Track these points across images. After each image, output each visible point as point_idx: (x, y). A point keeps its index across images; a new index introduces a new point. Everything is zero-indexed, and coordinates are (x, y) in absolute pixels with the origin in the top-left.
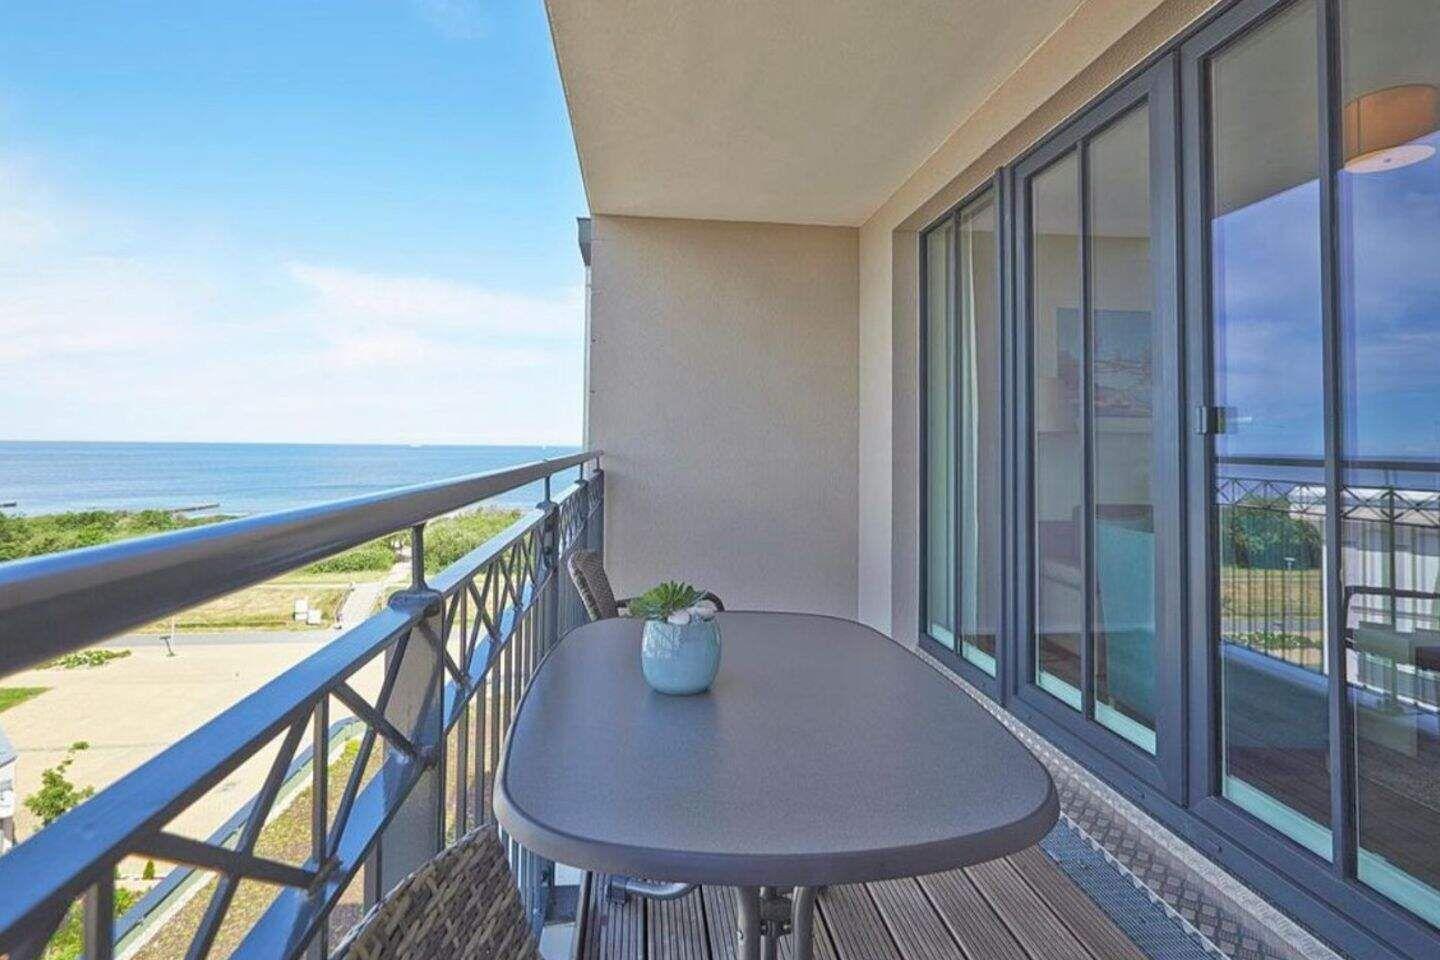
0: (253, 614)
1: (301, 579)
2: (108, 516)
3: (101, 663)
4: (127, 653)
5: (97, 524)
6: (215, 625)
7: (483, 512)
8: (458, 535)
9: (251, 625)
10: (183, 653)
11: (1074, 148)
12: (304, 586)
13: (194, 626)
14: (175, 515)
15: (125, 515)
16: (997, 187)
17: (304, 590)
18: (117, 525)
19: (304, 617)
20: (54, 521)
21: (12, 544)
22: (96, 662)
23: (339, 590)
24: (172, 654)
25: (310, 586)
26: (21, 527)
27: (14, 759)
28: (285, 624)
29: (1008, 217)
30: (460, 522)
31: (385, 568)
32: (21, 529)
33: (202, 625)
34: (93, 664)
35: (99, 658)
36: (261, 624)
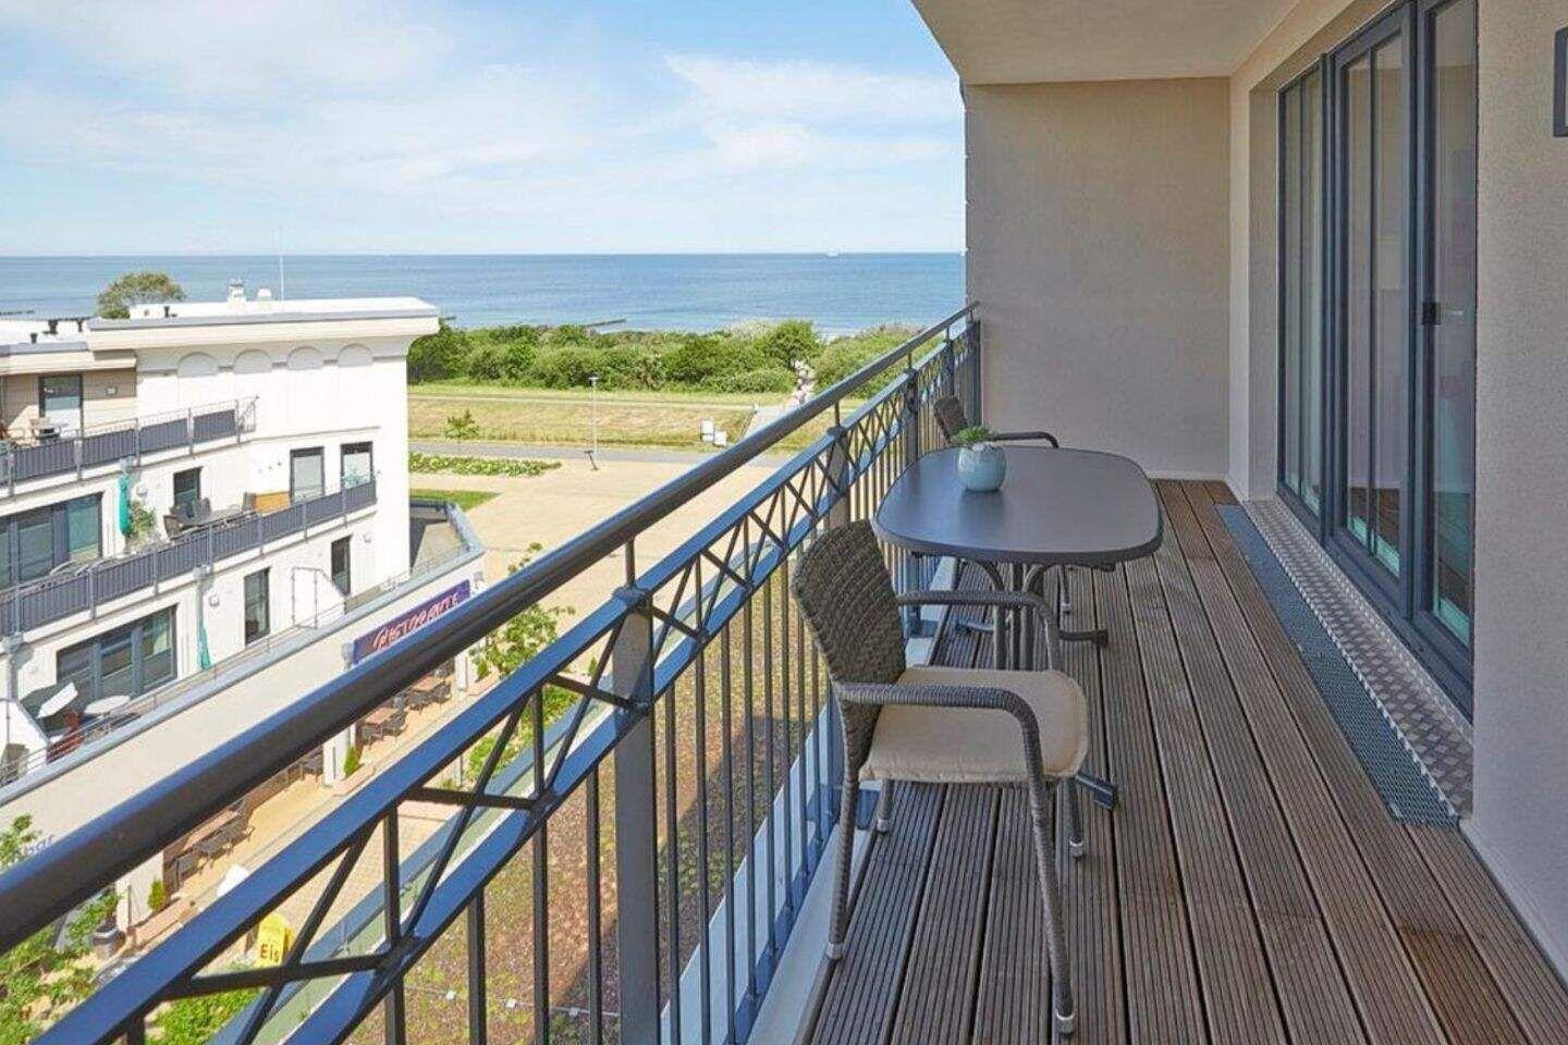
0: (664, 434)
1: (705, 399)
2: (533, 330)
3: (538, 473)
4: (558, 465)
5: (525, 338)
6: (631, 442)
7: (885, 332)
8: (860, 356)
9: (664, 444)
10: (606, 467)
11: (1363, 55)
12: (708, 406)
13: (612, 441)
14: (589, 330)
15: (546, 329)
16: (1320, 73)
17: (709, 410)
18: (541, 339)
19: (711, 438)
20: (488, 334)
21: (458, 356)
22: (533, 471)
23: (742, 412)
24: (596, 469)
25: (714, 406)
26: (464, 340)
27: (482, 554)
28: (692, 444)
29: (1329, 101)
30: (862, 341)
31: (786, 390)
32: (464, 342)
33: (620, 441)
34: (531, 474)
35: (535, 468)
36: (671, 444)
